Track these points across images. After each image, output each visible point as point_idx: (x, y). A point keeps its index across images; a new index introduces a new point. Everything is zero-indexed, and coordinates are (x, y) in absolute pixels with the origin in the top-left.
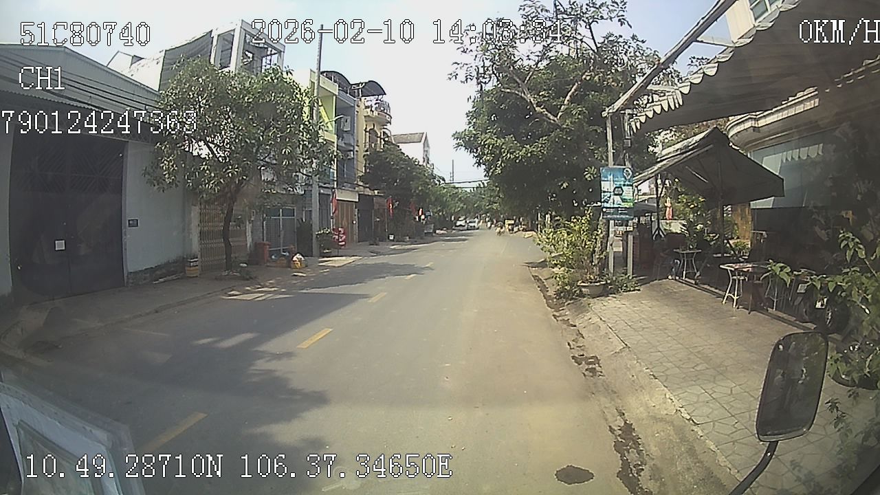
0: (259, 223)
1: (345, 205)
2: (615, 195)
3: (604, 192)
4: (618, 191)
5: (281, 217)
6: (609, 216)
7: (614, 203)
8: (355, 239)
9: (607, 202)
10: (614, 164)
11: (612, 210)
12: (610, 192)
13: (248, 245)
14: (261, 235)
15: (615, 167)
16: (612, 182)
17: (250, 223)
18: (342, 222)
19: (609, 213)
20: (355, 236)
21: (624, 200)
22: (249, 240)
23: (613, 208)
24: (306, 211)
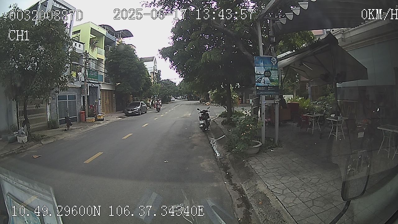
0: (54, 104)
1: (107, 92)
2: (266, 77)
3: (258, 74)
4: (267, 74)
5: (67, 100)
6: (261, 93)
7: (264, 83)
8: (114, 110)
9: (260, 83)
10: (263, 55)
11: (263, 89)
12: (262, 75)
13: (48, 117)
14: (56, 111)
15: (264, 56)
16: (263, 67)
17: (49, 105)
18: (106, 100)
19: (261, 91)
20: (114, 108)
21: (272, 81)
22: (49, 114)
23: (264, 86)
24: (83, 96)
